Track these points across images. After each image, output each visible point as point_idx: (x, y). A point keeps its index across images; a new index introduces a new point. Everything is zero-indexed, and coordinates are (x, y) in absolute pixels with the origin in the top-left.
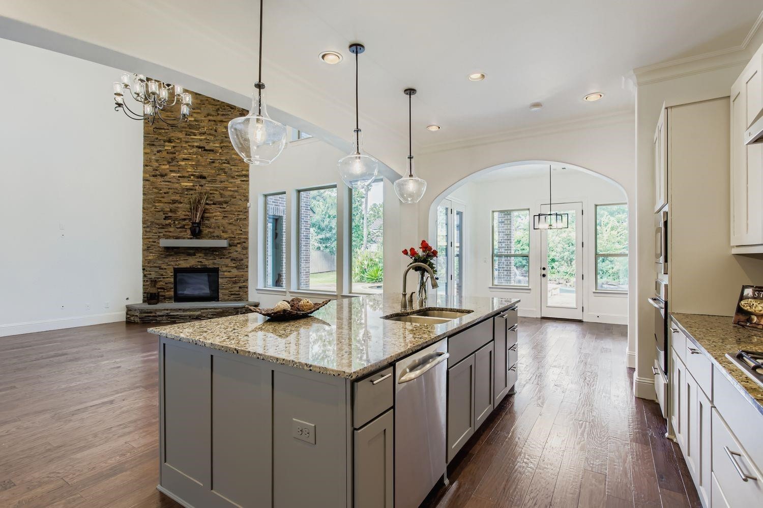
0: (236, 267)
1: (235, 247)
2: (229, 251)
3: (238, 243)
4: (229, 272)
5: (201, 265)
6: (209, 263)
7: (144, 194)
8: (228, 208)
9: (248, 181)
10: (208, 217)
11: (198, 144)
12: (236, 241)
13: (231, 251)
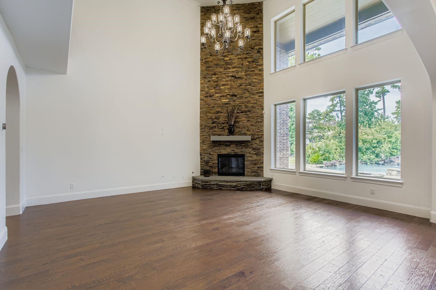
0: (256, 154)
1: (255, 141)
2: (251, 143)
3: (257, 138)
4: (251, 157)
5: (234, 153)
6: (238, 151)
7: (201, 108)
8: (250, 115)
9: (263, 96)
10: (238, 121)
11: (232, 74)
12: (255, 137)
13: (252, 143)
